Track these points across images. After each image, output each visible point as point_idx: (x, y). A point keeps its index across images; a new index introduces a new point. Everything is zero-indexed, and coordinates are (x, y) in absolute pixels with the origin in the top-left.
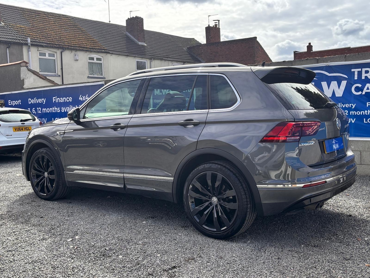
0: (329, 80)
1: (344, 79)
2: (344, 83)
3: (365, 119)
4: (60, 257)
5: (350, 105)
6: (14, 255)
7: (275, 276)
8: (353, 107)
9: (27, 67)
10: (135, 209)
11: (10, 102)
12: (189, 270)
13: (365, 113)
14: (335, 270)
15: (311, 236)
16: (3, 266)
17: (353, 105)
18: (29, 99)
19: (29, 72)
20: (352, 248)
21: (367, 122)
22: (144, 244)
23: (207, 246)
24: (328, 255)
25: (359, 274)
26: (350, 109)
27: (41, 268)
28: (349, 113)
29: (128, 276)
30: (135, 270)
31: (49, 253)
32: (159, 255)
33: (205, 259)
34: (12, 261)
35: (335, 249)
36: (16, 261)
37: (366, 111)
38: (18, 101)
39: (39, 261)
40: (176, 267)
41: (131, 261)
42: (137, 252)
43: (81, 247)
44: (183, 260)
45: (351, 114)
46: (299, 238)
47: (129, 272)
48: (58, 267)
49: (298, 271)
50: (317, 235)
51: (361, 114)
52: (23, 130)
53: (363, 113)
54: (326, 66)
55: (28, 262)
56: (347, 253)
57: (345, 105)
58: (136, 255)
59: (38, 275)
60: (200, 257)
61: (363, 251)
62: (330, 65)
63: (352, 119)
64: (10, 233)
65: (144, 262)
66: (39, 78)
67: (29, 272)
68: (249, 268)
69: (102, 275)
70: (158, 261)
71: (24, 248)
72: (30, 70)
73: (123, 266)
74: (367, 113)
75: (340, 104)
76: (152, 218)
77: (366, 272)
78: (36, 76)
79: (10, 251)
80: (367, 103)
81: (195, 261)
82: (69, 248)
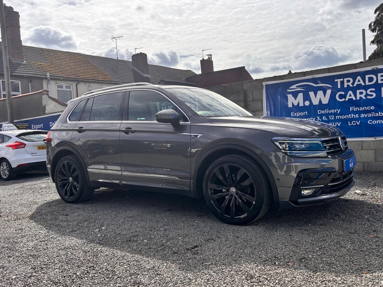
0: (315, 90)
1: (329, 88)
2: (329, 92)
3: (349, 122)
4: (90, 244)
5: (336, 110)
6: (47, 244)
7: (290, 249)
8: (338, 112)
9: (48, 95)
10: (153, 205)
11: (33, 127)
12: (210, 248)
13: (349, 116)
14: (344, 242)
15: (316, 218)
16: (38, 253)
17: (338, 110)
18: (50, 123)
19: (50, 99)
20: (355, 224)
21: (351, 125)
22: (165, 230)
23: (223, 229)
24: (334, 230)
25: (367, 244)
26: (335, 114)
27: (74, 253)
28: (335, 118)
29: (154, 255)
30: (161, 250)
31: (79, 241)
32: (180, 238)
33: (224, 240)
34: (46, 248)
35: (340, 226)
36: (49, 249)
37: (350, 115)
38: (41, 125)
39: (70, 247)
40: (198, 246)
41: (156, 244)
42: (160, 236)
43: (108, 235)
44: (203, 240)
45: (337, 118)
46: (305, 219)
47: (155, 252)
48: (89, 251)
49: (310, 244)
50: (321, 216)
51: (346, 118)
52: (46, 148)
53: (347, 117)
54: (312, 78)
55: (61, 249)
56: (351, 228)
57: (331, 110)
58: (159, 239)
59: (71, 258)
60: (218, 237)
61: (366, 226)
62: (316, 77)
63: (337, 123)
64: (41, 228)
65: (168, 244)
66: (58, 104)
67: (63, 256)
68: (265, 244)
69: (131, 256)
70: (181, 242)
71: (55, 239)
72: (50, 98)
73: (149, 248)
74: (351, 116)
75: (327, 110)
76: (169, 210)
77: (372, 241)
78: (56, 102)
79: (43, 241)
80: (351, 108)
81: (215, 241)
82: (97, 237)
